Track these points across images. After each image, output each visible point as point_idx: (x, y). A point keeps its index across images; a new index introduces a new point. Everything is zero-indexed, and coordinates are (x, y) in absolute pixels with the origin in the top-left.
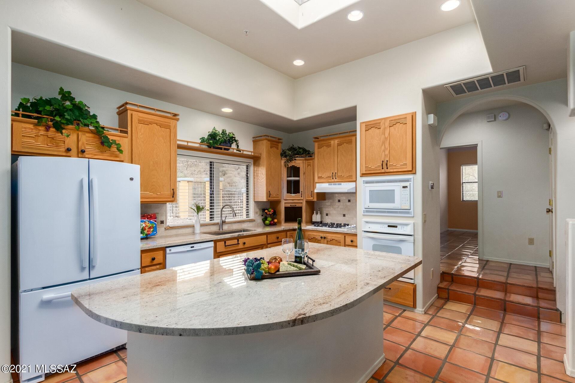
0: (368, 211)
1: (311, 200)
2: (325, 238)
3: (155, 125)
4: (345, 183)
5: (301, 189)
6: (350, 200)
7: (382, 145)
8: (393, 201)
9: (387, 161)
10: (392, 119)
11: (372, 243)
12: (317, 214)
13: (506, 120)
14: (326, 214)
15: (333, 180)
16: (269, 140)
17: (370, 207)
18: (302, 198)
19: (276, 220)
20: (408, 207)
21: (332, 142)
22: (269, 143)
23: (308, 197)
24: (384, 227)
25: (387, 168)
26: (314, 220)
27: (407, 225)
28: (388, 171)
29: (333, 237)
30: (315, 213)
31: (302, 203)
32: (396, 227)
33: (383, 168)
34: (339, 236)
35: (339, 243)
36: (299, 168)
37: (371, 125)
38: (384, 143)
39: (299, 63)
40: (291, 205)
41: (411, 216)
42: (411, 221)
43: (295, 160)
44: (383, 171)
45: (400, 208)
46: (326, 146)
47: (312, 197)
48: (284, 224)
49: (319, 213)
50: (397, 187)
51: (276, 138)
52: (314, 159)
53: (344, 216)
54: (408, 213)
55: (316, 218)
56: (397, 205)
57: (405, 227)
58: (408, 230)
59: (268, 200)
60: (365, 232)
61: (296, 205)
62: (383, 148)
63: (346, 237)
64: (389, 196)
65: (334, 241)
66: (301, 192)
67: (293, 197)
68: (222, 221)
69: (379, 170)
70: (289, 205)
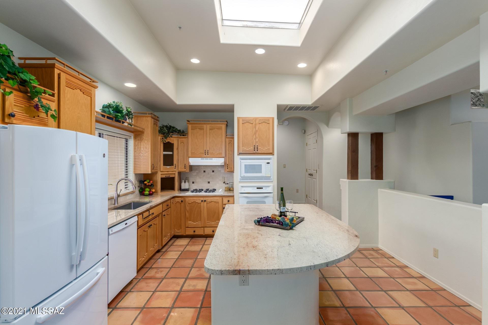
0: (244, 179)
1: (185, 171)
2: (205, 201)
3: (79, 90)
4: (216, 158)
5: (175, 162)
6: (214, 171)
7: (254, 134)
8: (261, 172)
9: (257, 146)
10: (260, 119)
11: (247, 200)
12: (185, 182)
13: (287, 125)
14: (193, 182)
15: (205, 156)
16: (152, 118)
17: (245, 176)
18: (175, 170)
19: (154, 190)
20: (270, 176)
21: (205, 126)
22: (153, 120)
23: (180, 169)
24: (254, 189)
25: (257, 150)
26: (183, 187)
27: (268, 187)
28: (257, 152)
29: (212, 199)
30: (183, 182)
31: (175, 174)
32: (262, 188)
33: (254, 150)
34: (218, 198)
35: (217, 204)
36: (173, 144)
37: (246, 120)
38: (255, 134)
39: (195, 61)
40: (166, 176)
41: (271, 181)
42: (271, 184)
43: (172, 137)
44: (255, 152)
45: (265, 176)
46: (199, 129)
47: (185, 169)
48: (160, 193)
49: (187, 182)
50: (263, 163)
51: (156, 116)
52: (188, 138)
53: (208, 183)
54: (269, 179)
55: (185, 186)
56: (263, 174)
57: (268, 188)
58: (269, 190)
59: (152, 172)
60: (240, 193)
61: (170, 176)
62: (254, 137)
63: (224, 198)
64: (258, 168)
65: (212, 202)
66: (174, 165)
67: (168, 169)
68: (118, 194)
69: (252, 151)
70: (164, 176)
